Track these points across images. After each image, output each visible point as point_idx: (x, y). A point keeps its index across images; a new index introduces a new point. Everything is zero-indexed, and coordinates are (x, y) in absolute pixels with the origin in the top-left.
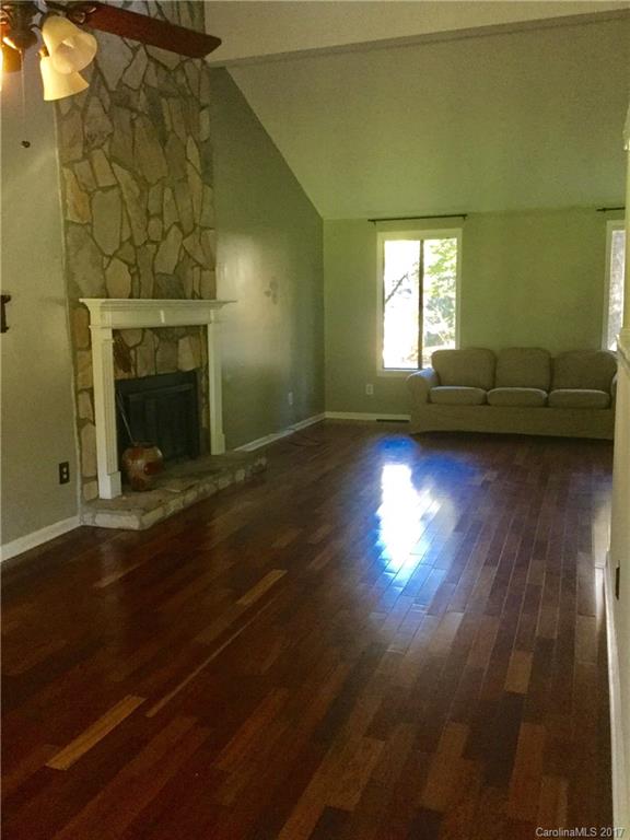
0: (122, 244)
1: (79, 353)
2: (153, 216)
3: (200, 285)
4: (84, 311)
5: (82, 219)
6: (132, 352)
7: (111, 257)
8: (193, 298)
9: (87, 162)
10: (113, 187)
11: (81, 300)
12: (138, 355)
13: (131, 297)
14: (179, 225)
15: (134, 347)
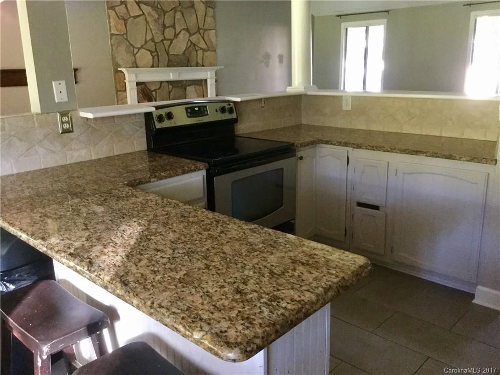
0: (146, 42)
1: (119, 93)
2: (168, 27)
3: (203, 59)
4: (122, 74)
5: (121, 32)
6: (154, 93)
7: (139, 49)
8: (197, 66)
9: (124, 5)
10: (140, 15)
11: (119, 69)
12: (158, 94)
13: (153, 66)
14: (187, 30)
15: (155, 90)
